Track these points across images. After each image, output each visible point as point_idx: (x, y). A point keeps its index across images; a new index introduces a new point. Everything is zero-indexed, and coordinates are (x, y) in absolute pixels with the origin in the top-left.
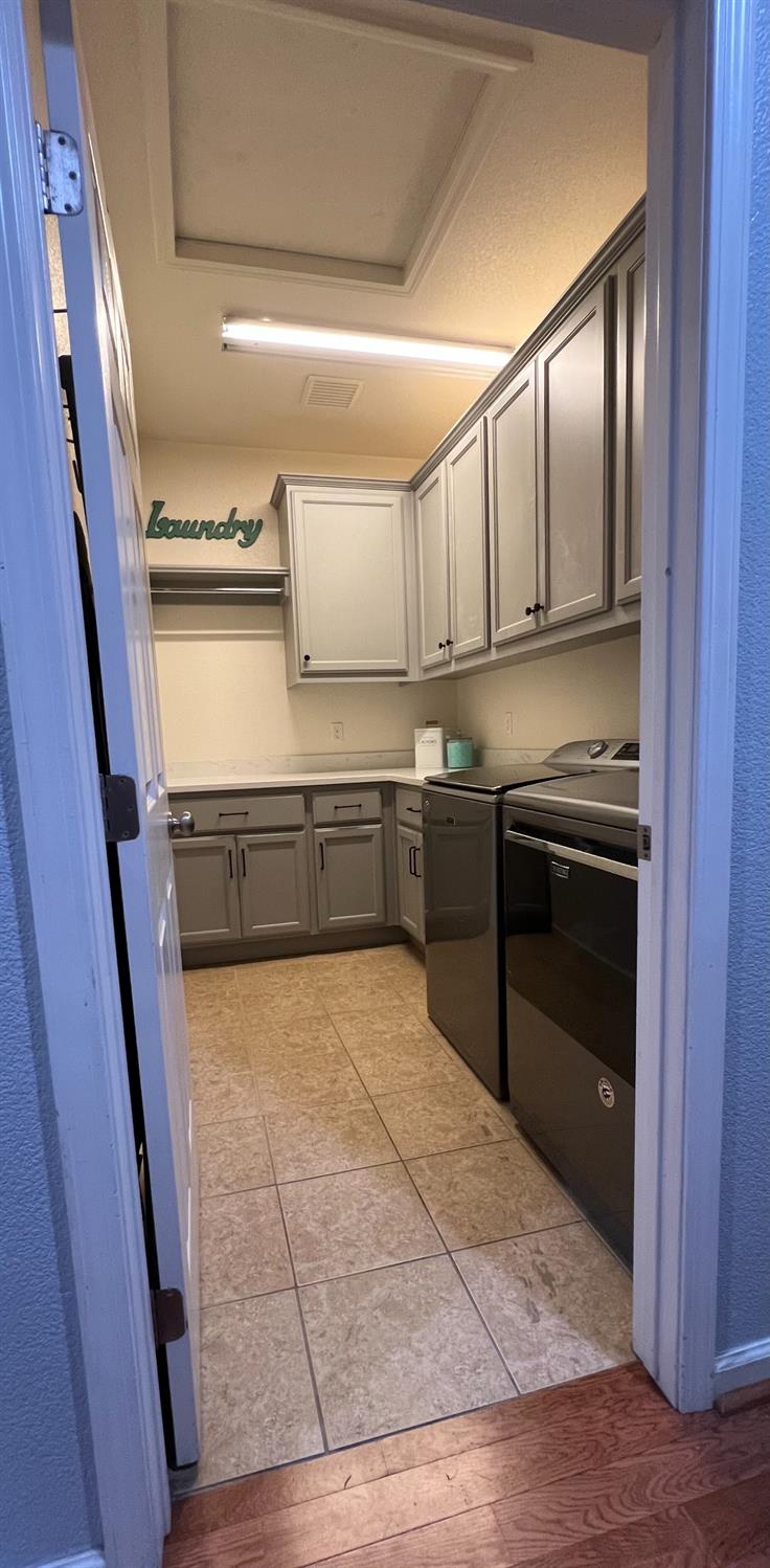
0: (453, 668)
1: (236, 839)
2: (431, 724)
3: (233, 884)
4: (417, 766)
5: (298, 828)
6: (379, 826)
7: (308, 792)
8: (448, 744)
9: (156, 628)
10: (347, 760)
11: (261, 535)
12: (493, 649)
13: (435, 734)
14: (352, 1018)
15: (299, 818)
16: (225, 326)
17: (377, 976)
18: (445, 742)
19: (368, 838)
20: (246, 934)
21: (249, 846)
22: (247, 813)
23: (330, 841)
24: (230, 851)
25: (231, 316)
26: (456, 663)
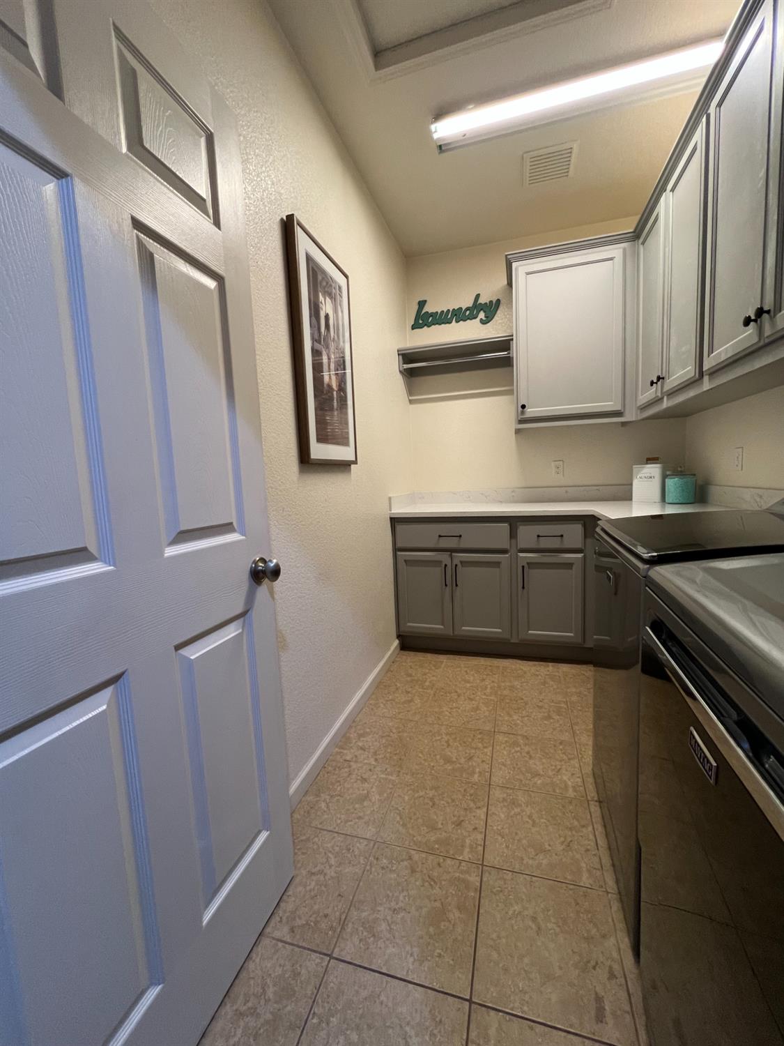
0: (666, 404)
1: (451, 555)
2: (650, 460)
3: (448, 590)
4: (633, 499)
5: (504, 551)
6: (580, 555)
7: (513, 522)
8: (666, 480)
9: (411, 396)
10: (566, 492)
11: (499, 312)
12: (706, 378)
13: (654, 470)
14: (516, 744)
15: (504, 544)
16: (433, 127)
17: (560, 698)
18: (664, 477)
19: (568, 566)
20: (456, 633)
21: (461, 562)
22: (460, 536)
23: (532, 565)
24: (446, 565)
25: (439, 115)
26: (668, 399)
